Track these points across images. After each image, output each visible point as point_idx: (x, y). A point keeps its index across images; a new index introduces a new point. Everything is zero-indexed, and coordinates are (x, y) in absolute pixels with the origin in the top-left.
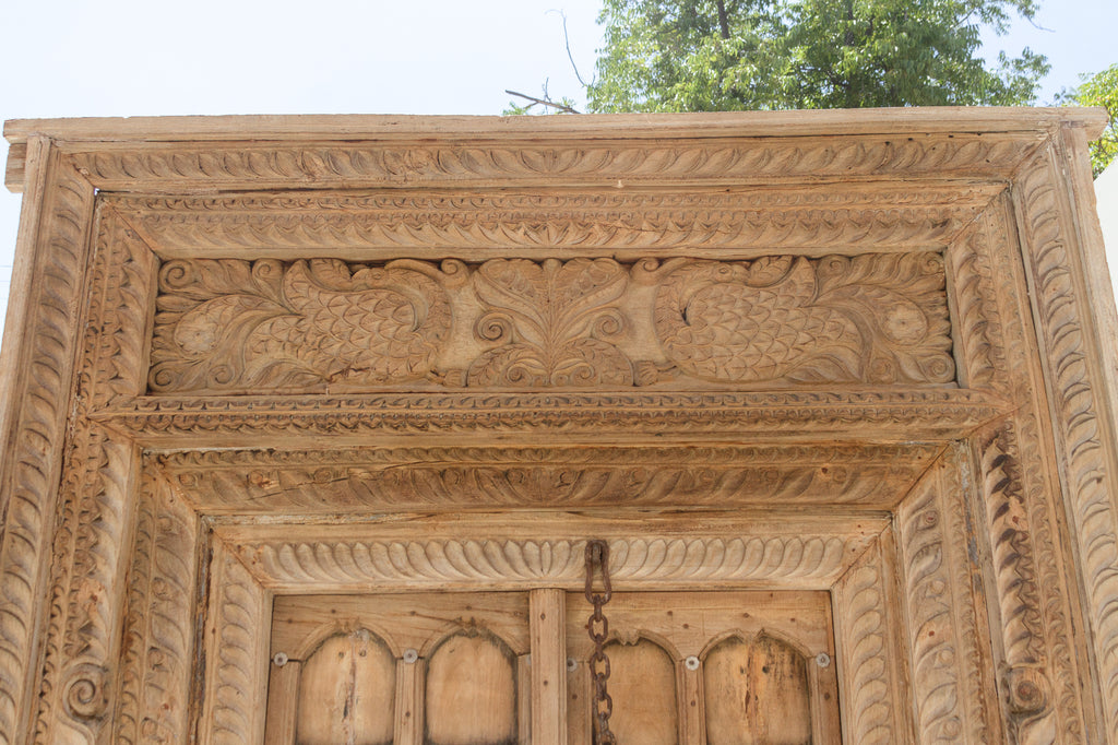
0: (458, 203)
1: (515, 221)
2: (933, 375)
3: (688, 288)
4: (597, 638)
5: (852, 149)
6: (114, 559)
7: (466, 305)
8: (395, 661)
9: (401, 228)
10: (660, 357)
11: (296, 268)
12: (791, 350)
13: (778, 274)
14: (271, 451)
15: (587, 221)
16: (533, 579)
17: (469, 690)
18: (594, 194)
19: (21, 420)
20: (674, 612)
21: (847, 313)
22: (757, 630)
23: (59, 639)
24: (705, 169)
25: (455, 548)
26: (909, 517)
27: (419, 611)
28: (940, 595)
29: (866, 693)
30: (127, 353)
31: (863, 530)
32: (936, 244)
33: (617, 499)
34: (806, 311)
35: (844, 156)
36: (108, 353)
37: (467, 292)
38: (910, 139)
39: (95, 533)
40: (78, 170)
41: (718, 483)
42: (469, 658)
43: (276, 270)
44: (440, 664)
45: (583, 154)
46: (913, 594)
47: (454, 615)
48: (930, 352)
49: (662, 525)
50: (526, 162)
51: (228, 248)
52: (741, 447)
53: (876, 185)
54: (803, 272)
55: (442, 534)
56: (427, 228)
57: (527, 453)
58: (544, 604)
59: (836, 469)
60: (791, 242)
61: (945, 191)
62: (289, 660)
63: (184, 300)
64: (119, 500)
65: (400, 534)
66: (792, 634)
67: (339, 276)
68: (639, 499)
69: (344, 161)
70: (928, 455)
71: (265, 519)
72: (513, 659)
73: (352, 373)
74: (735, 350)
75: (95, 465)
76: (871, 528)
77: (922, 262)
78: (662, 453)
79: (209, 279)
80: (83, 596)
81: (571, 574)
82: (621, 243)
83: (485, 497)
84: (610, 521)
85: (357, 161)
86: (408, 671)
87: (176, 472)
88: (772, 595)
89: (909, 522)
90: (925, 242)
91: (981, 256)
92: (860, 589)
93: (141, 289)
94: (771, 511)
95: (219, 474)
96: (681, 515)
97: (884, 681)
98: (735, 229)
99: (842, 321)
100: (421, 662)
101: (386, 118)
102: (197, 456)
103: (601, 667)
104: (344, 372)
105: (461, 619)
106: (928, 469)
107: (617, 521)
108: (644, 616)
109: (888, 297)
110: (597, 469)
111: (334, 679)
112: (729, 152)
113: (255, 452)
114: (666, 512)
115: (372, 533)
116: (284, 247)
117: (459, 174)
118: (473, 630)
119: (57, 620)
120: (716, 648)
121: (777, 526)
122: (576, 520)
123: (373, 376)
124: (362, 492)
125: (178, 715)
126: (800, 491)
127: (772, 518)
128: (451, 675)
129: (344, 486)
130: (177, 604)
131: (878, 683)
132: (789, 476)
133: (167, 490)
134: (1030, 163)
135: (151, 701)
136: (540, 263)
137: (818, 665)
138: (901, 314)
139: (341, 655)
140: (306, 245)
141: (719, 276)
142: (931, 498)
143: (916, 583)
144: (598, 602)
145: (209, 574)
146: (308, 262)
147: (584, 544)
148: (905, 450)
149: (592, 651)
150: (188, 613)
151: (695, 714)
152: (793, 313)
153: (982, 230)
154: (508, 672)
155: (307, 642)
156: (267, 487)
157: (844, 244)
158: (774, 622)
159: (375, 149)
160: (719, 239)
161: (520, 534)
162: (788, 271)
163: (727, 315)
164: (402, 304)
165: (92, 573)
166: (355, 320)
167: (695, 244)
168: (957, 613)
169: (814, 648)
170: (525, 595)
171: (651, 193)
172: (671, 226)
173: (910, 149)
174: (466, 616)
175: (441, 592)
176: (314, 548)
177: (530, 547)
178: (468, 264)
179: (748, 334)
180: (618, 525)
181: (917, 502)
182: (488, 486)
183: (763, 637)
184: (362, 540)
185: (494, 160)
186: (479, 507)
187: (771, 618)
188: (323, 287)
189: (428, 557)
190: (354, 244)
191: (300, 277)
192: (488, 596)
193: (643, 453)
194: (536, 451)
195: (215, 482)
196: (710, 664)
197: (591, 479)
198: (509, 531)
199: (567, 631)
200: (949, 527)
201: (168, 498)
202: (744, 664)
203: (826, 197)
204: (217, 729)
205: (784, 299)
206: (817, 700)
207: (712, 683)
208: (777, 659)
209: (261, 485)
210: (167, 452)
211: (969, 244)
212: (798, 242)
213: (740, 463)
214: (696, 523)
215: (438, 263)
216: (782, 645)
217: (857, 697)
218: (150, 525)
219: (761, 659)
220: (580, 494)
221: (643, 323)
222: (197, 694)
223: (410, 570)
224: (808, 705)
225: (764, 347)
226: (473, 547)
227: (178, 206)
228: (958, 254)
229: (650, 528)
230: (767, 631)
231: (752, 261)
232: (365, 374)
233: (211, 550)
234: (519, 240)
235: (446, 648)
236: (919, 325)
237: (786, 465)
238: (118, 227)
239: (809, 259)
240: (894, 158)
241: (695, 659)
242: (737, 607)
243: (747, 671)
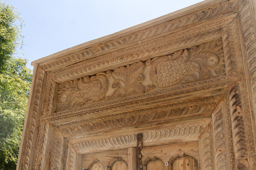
0: (107, 57)
1: (118, 58)
2: (220, 74)
3: (158, 64)
4: (139, 159)
5: (194, 16)
6: (45, 149)
7: (111, 81)
9: (96, 66)
10: (151, 84)
12: (181, 75)
13: (179, 55)
14: (76, 122)
15: (132, 54)
16: (127, 145)
18: (134, 47)
19: (30, 122)
20: (163, 150)
21: (196, 62)
22: (183, 153)
24: (158, 33)
26: (214, 117)
27: (109, 156)
28: (222, 139)
29: (207, 169)
30: (50, 105)
31: (204, 122)
32: (219, 36)
33: (142, 123)
34: (185, 64)
35: (192, 19)
36: (46, 106)
37: (112, 77)
38: (209, 9)
39: (42, 144)
40: (43, 69)
41: (165, 115)
42: (120, 166)
43: (77, 81)
44: (114, 168)
45: (131, 37)
46: (215, 139)
47: (114, 156)
48: (220, 67)
49: (155, 127)
50: (119, 43)
51: (67, 78)
52: (170, 104)
53: (202, 24)
54: (186, 52)
55: (109, 136)
56: (101, 64)
57: (122, 114)
58: (130, 151)
59: (194, 106)
61: (220, 20)
62: (85, 169)
63: (62, 91)
64: (47, 137)
65: (101, 137)
66: (192, 154)
67: (87, 80)
68: (147, 122)
69: (85, 54)
70: (220, 97)
73: (88, 101)
74: (167, 78)
75: (43, 130)
76: (208, 121)
77: (217, 42)
78: (152, 109)
79: (66, 86)
82: (140, 57)
83: (114, 126)
84: (143, 128)
87: (60, 129)
88: (186, 143)
89: (214, 118)
90: (216, 36)
91: (230, 36)
92: (205, 139)
93: (53, 91)
94: (181, 120)
95: (67, 128)
96: (159, 124)
97: (211, 166)
98: (166, 46)
99: (195, 64)
100: (109, 168)
102: (64, 125)
104: (87, 101)
105: (116, 157)
106: (219, 101)
107: (145, 128)
108: (156, 152)
109: (208, 54)
110: (137, 115)
112: (163, 27)
113: (73, 122)
114: (156, 124)
115: (96, 138)
117: (106, 50)
118: (120, 159)
120: (175, 159)
121: (183, 124)
122: (136, 129)
123: (92, 101)
126: (185, 114)
127: (182, 122)
129: (88, 128)
130: (59, 158)
131: (210, 167)
132: (183, 110)
133: (59, 133)
134: (243, 4)
136: (125, 66)
138: (211, 58)
139: (96, 167)
141: (165, 60)
142: (221, 110)
143: (216, 136)
144: (140, 150)
145: (67, 151)
146: (83, 78)
147: (137, 135)
148: (213, 97)
150: (61, 160)
152: (182, 65)
153: (231, 28)
155: (88, 165)
156: (75, 130)
158: (187, 151)
159: (91, 49)
160: (162, 50)
161: (124, 134)
162: (182, 54)
163: (166, 69)
164: (98, 83)
165: (41, 153)
166: (90, 89)
167: (157, 53)
168: (227, 143)
169: (197, 158)
170: (127, 150)
171: (146, 43)
172: (151, 50)
173: (209, 11)
175: (112, 150)
176: (85, 143)
177: (127, 137)
178: (111, 71)
179: (171, 73)
180: (145, 129)
181: (217, 112)
182: (115, 123)
183: (185, 155)
185: (113, 45)
188: (85, 83)
189: (106, 142)
190: (89, 72)
191: (81, 81)
192: (122, 150)
193: (147, 109)
194: (124, 113)
195: (67, 130)
196: (174, 164)
198: (121, 134)
200: (225, 118)
201: (59, 135)
202: (183, 163)
203: (188, 31)
205: (180, 62)
207: (174, 169)
208: (191, 161)
210: (59, 125)
211: (227, 33)
212: (183, 45)
213: (170, 108)
214: (163, 126)
215: (105, 72)
216: (192, 158)
219: (187, 162)
220: (135, 122)
223: (103, 146)
225: (174, 76)
228: (224, 37)
229: (152, 129)
230: (186, 153)
231: (174, 53)
232: (91, 101)
233: (68, 145)
234: (119, 62)
235: (115, 164)
236: (216, 60)
237: (181, 107)
238: (50, 79)
239: (188, 49)
240: (205, 15)
241: (167, 163)
242: (178, 148)
243: (183, 165)
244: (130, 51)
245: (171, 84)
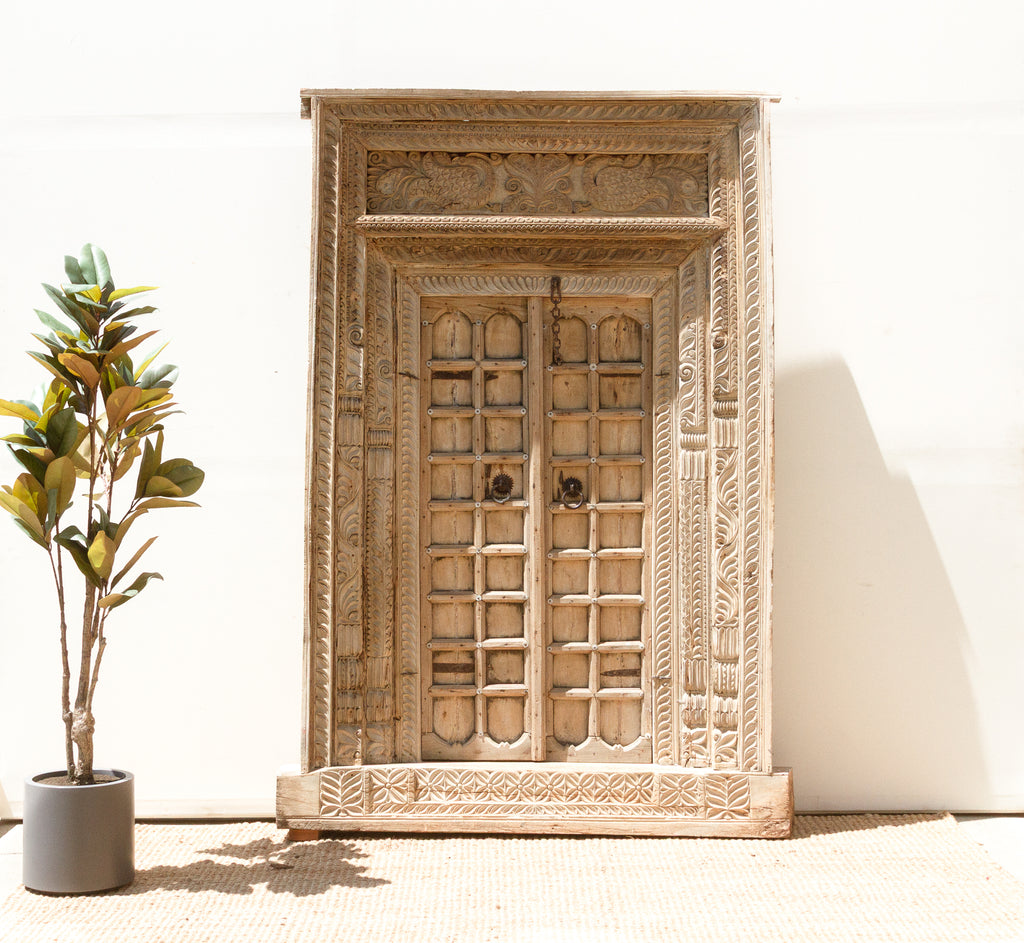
0: (498, 129)
1: (524, 137)
3: (597, 167)
4: (555, 317)
6: (362, 285)
7: (501, 174)
8: (472, 325)
9: (474, 140)
10: (584, 200)
11: (427, 156)
12: (639, 198)
13: (637, 163)
14: (420, 238)
15: (554, 138)
16: (529, 293)
17: (502, 337)
18: (557, 126)
19: (323, 227)
20: (587, 306)
21: (664, 181)
22: (621, 313)
23: (345, 315)
24: (607, 115)
25: (496, 279)
26: (684, 270)
27: (482, 305)
28: (693, 302)
29: (661, 340)
30: (359, 196)
31: (664, 275)
32: (703, 151)
33: (563, 260)
34: (647, 180)
35: (667, 110)
36: (352, 197)
37: (502, 168)
38: (696, 102)
39: (354, 273)
40: (333, 112)
41: (606, 254)
42: (502, 324)
43: (418, 158)
44: (490, 326)
45: (553, 107)
46: (682, 301)
47: (497, 306)
48: (698, 198)
49: (583, 271)
50: (529, 112)
51: (398, 147)
52: (617, 239)
53: (680, 124)
54: (647, 162)
55: (491, 273)
56: (485, 141)
57: (527, 241)
58: (533, 303)
59: (655, 249)
60: (642, 149)
61: (710, 127)
62: (428, 324)
63: (379, 170)
64: (362, 259)
65: (474, 273)
66: (635, 316)
67: (445, 161)
68: (573, 260)
69: (448, 109)
70: (694, 244)
71: (417, 266)
72: (520, 324)
73: (453, 205)
74: (616, 197)
75: (351, 245)
76: (669, 273)
77: (698, 158)
78: (584, 242)
79: (389, 159)
80: (352, 298)
81: (544, 291)
82: (568, 149)
83: (509, 258)
84: (561, 269)
85: (454, 110)
86: (478, 328)
87: (381, 247)
88: (627, 300)
89: (683, 272)
90: (698, 151)
92: (662, 299)
93: (362, 166)
96: (591, 267)
98: (617, 144)
99: (662, 185)
100: (483, 325)
101: (466, 92)
102: (390, 240)
103: (556, 329)
104: (450, 205)
105: (499, 308)
106: (693, 250)
107: (565, 269)
108: (575, 308)
109: (682, 174)
110: (557, 247)
111: (447, 331)
113: (414, 238)
114: (585, 265)
115: (462, 272)
116: (423, 148)
117: (499, 116)
118: (504, 312)
119: (343, 308)
120: (604, 320)
121: (630, 272)
122: (548, 268)
123: (462, 206)
124: (459, 256)
125: (390, 344)
126: (639, 258)
127: (628, 269)
128: (495, 331)
129: (451, 253)
130: (386, 302)
131: (667, 335)
132: (635, 252)
133: (377, 253)
134: (746, 116)
135: (380, 340)
136: (533, 155)
137: (645, 328)
138: (687, 182)
139: (449, 321)
140: (433, 147)
141: (611, 164)
142: (693, 262)
143: (684, 297)
144: (556, 303)
145: (396, 289)
146: (432, 153)
147: (550, 278)
148: (684, 242)
149: (553, 321)
150: (390, 305)
151: (594, 348)
152: (642, 181)
153: (724, 146)
154: (518, 330)
155: (435, 316)
156: (419, 253)
157: (664, 150)
158: (628, 311)
159: (461, 103)
160: (611, 147)
161: (524, 274)
162: (641, 162)
163: (613, 181)
164: (473, 174)
165: (354, 290)
166: (454, 181)
167: (601, 149)
168: (698, 309)
169: (644, 321)
170: (526, 299)
171: (583, 126)
172: (591, 141)
173: (696, 107)
174: (502, 307)
175: (492, 297)
176: (438, 278)
177: (528, 279)
178: (502, 154)
179: (621, 190)
180: (564, 271)
181: (688, 263)
182: (511, 254)
183: (624, 316)
184: (458, 275)
185: (515, 110)
186: (508, 263)
187: (628, 309)
188: (439, 165)
189: (486, 282)
190: (454, 148)
191: (429, 160)
192: (510, 298)
193: (576, 241)
194: (531, 240)
195: (397, 251)
196: (602, 327)
197: (553, 251)
198: (519, 273)
199: (543, 314)
200: (699, 274)
201: (379, 257)
202: (616, 327)
203: (658, 128)
204: (404, 350)
205: (638, 174)
206: (644, 342)
207: (602, 334)
208: (629, 325)
209: (416, 252)
210: (377, 238)
211: (718, 152)
212: (644, 149)
213: (616, 245)
215: (489, 155)
216: (632, 320)
217: (658, 341)
218: (372, 269)
219: (623, 325)
220: (548, 258)
221: (577, 184)
222: (396, 337)
223: (478, 288)
224: (640, 344)
225: (628, 196)
226: (503, 278)
227: (375, 128)
228: (713, 157)
229: (579, 272)
230: (625, 314)
231: (626, 155)
232: (459, 206)
233: (396, 279)
234: (525, 147)
235: (493, 319)
236: (694, 187)
237: (634, 247)
238: (351, 138)
239: (650, 155)
240: (689, 111)
241: (595, 325)
242: (614, 304)
243: (617, 329)
244: (546, 132)
245: (621, 209)
